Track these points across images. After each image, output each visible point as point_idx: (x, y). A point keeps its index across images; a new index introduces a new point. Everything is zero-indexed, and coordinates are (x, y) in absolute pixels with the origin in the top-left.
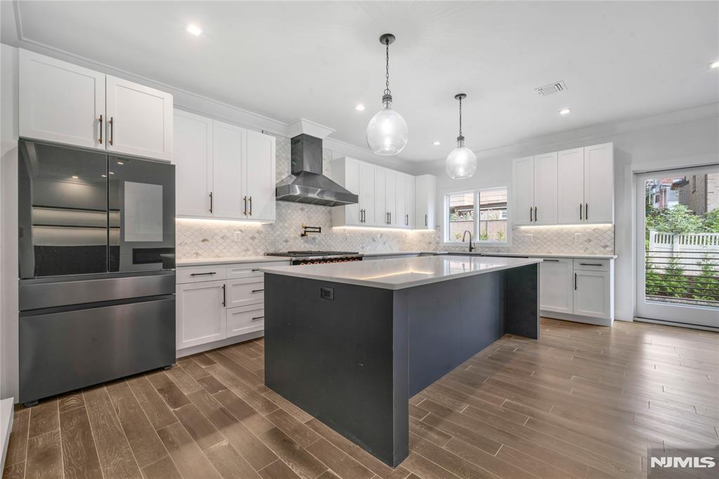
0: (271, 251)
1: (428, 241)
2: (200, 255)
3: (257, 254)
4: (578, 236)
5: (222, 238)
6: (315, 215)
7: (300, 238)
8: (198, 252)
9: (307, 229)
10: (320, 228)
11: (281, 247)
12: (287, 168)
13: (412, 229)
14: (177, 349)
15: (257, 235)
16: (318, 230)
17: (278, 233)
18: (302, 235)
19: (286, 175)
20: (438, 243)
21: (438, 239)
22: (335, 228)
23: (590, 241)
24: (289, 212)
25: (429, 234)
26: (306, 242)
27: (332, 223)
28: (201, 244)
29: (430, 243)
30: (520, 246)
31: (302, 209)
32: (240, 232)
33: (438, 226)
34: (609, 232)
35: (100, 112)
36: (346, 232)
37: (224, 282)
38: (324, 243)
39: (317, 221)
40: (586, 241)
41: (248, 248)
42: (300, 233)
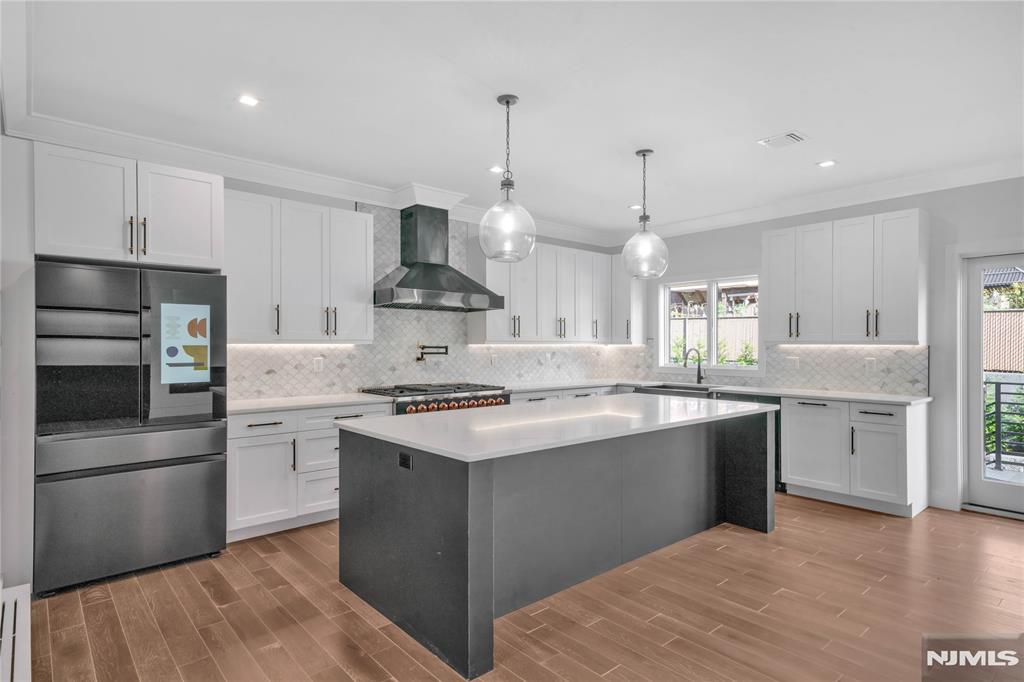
0: (370, 385)
1: (634, 364)
2: (264, 394)
3: (347, 390)
4: (871, 362)
5: (296, 367)
6: (439, 327)
7: (415, 363)
8: (261, 389)
9: (425, 350)
10: (446, 348)
11: (384, 378)
12: (394, 255)
13: (606, 343)
14: (228, 530)
15: (346, 361)
16: (443, 350)
17: (379, 357)
18: (418, 359)
19: (393, 268)
20: (649, 367)
21: (650, 360)
22: (473, 346)
23: (889, 371)
24: (398, 323)
25: (636, 351)
26: (425, 369)
27: (466, 338)
28: (266, 378)
29: (637, 367)
30: (779, 376)
31: (419, 319)
32: (321, 358)
33: (650, 338)
34: (921, 358)
35: (131, 212)
36: (491, 351)
37: (294, 436)
38: (454, 371)
39: (442, 336)
40: (883, 371)
41: (335, 381)
42: (414, 356)
